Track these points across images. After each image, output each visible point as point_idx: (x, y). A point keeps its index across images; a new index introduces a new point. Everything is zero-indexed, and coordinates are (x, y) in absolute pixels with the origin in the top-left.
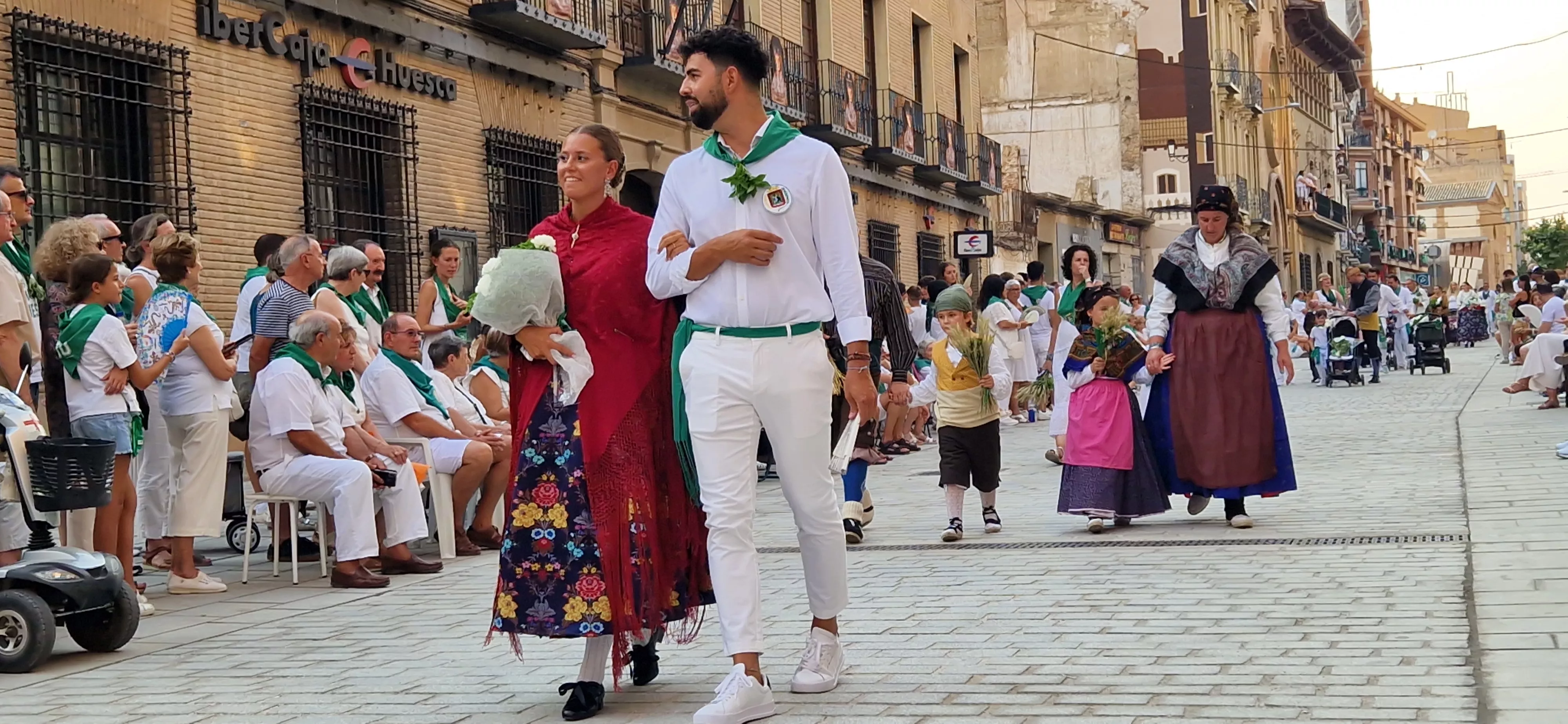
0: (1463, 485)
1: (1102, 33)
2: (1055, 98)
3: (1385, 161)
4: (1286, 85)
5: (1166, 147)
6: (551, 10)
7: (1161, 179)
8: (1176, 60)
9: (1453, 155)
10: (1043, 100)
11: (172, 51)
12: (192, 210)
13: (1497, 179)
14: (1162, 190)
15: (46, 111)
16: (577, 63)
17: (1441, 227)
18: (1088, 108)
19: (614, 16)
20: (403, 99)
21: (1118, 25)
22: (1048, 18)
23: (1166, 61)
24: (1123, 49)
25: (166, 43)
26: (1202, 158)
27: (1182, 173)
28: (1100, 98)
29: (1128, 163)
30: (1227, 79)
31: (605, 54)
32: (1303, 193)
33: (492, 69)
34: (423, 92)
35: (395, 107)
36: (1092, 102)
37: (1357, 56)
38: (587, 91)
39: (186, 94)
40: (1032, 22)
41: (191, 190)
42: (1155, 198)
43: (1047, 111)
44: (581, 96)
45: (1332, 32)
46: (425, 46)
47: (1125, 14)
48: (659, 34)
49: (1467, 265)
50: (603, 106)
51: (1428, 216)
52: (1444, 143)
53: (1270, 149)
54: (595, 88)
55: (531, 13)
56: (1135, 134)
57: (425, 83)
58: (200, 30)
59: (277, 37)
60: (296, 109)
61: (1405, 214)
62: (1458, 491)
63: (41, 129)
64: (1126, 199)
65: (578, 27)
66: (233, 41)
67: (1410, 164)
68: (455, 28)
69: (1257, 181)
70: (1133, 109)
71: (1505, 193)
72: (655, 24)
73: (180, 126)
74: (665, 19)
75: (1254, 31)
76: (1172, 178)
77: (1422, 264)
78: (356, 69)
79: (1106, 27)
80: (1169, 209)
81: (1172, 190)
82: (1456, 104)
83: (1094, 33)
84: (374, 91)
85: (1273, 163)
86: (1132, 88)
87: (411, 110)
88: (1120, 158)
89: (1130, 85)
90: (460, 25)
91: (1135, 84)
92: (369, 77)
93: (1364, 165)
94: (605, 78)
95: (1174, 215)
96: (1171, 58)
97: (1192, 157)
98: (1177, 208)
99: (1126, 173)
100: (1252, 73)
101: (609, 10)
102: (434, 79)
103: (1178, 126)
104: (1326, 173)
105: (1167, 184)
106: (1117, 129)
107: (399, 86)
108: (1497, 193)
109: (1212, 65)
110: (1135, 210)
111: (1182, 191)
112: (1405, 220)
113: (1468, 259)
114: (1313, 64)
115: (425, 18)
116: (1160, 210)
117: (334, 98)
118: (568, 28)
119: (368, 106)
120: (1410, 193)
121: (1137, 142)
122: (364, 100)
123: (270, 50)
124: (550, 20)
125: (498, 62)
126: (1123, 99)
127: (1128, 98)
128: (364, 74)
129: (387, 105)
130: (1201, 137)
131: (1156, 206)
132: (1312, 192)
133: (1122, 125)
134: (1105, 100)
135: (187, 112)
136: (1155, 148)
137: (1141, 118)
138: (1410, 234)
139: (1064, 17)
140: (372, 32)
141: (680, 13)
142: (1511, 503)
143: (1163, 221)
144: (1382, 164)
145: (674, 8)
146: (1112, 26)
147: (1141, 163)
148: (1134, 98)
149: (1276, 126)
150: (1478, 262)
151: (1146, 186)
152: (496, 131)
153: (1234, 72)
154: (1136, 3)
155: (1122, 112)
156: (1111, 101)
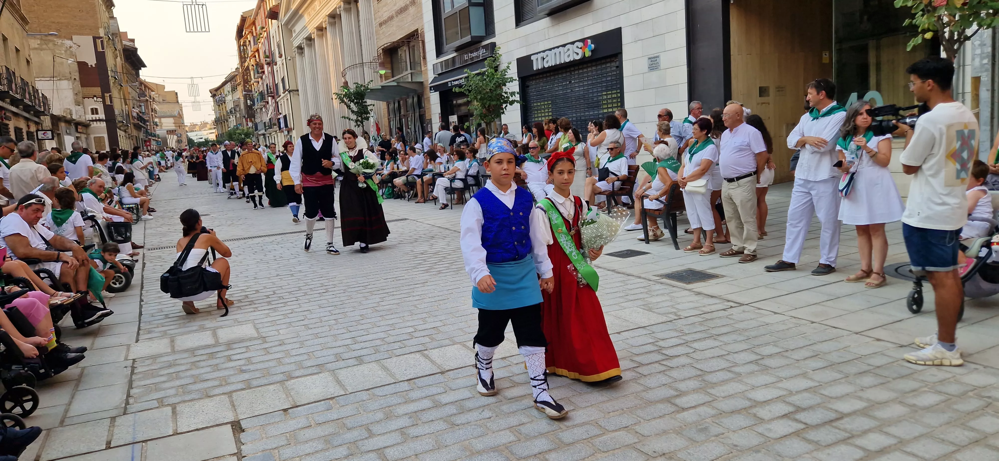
1: (61, 54)
5: (93, 98)
7: (92, 109)
8: (94, 66)
10: (38, 78)
14: (93, 114)
18: (58, 82)
21: (68, 51)
22: (37, 46)
24: (71, 61)
26: (108, 102)
27: (100, 108)
28: (63, 78)
29: (78, 103)
30: (114, 74)
36: (60, 80)
42: (90, 116)
47: (70, 47)
56: (79, 92)
64: (78, 116)
70: (78, 83)
76: (96, 109)
79: (63, 52)
80: (96, 120)
81: (97, 113)
88: (74, 101)
89: (75, 74)
91: (77, 74)
95: (98, 123)
96: (91, 66)
97: (104, 102)
98: (100, 120)
99: (77, 107)
103: (97, 90)
105: (95, 111)
109: (109, 69)
110: (83, 119)
111: (101, 114)
113: (172, 136)
116: (93, 121)
121: (81, 96)
126: (73, 79)
127: (75, 79)
130: (107, 95)
131: (91, 119)
133: (73, 89)
134: (65, 79)
136: (88, 98)
137: (81, 87)
143: (94, 125)
146: (66, 51)
147: (83, 103)
148: (78, 79)
151: (86, 111)
153: (117, 72)
154: (75, 44)
155: (73, 84)
156: (68, 80)
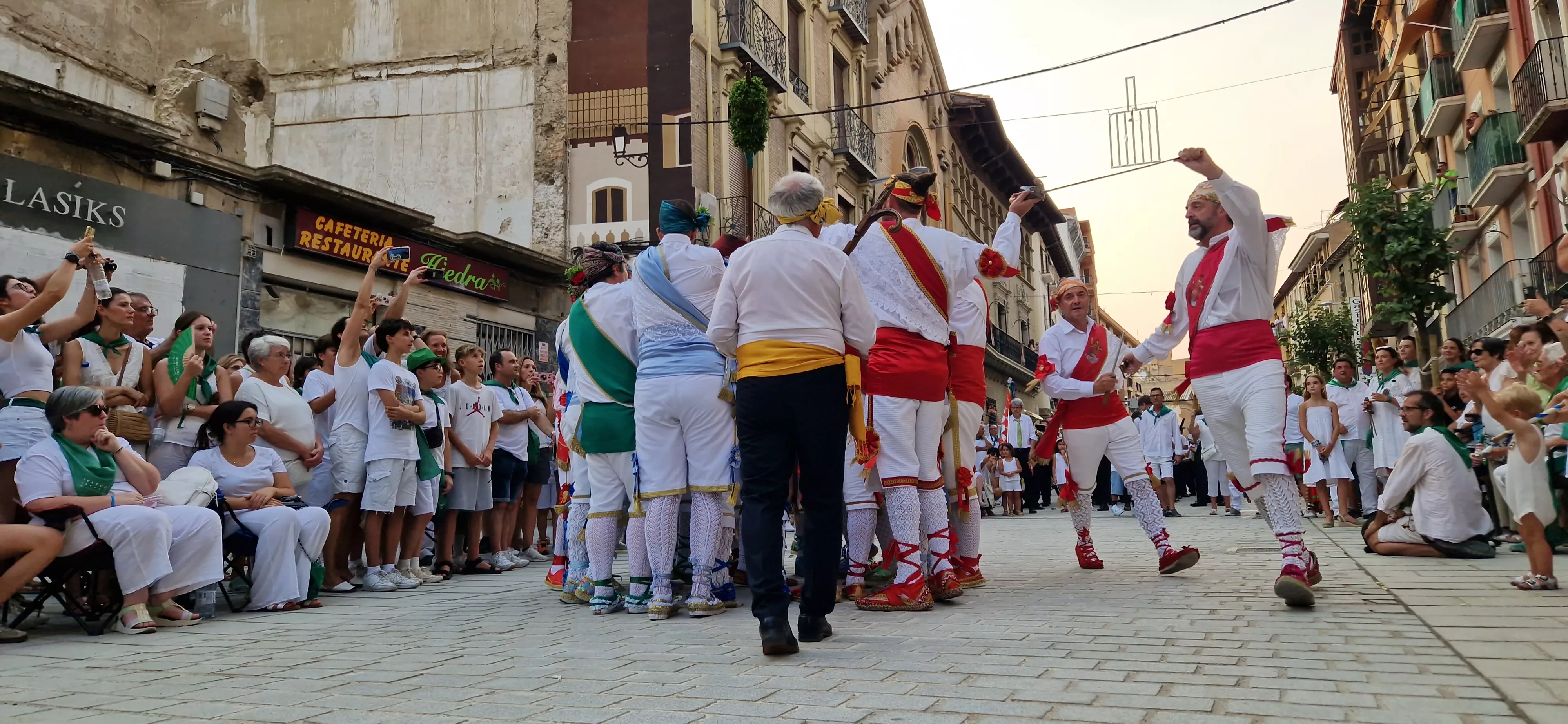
2: (431, 60)
5: (611, 141)
7: (600, 195)
10: (410, 63)
14: (600, 217)
18: (484, 76)
26: (672, 158)
27: (635, 186)
28: (507, 59)
29: (545, 170)
36: (493, 67)
42: (586, 231)
43: (415, 82)
56: (559, 118)
64: (539, 230)
70: (559, 76)
76: (618, 194)
81: (619, 216)
86: (559, 42)
88: (531, 160)
89: (555, 35)
91: (563, 34)
97: (654, 157)
99: (544, 187)
103: (635, 104)
105: (609, 205)
106: (530, 111)
110: (553, 250)
111: (635, 215)
121: (561, 133)
126: (543, 59)
127: (552, 59)
130: (671, 120)
133: (538, 106)
134: (514, 63)
136: (592, 142)
137: (571, 91)
147: (565, 168)
148: (562, 58)
151: (575, 207)
155: (540, 82)
156: (525, 64)
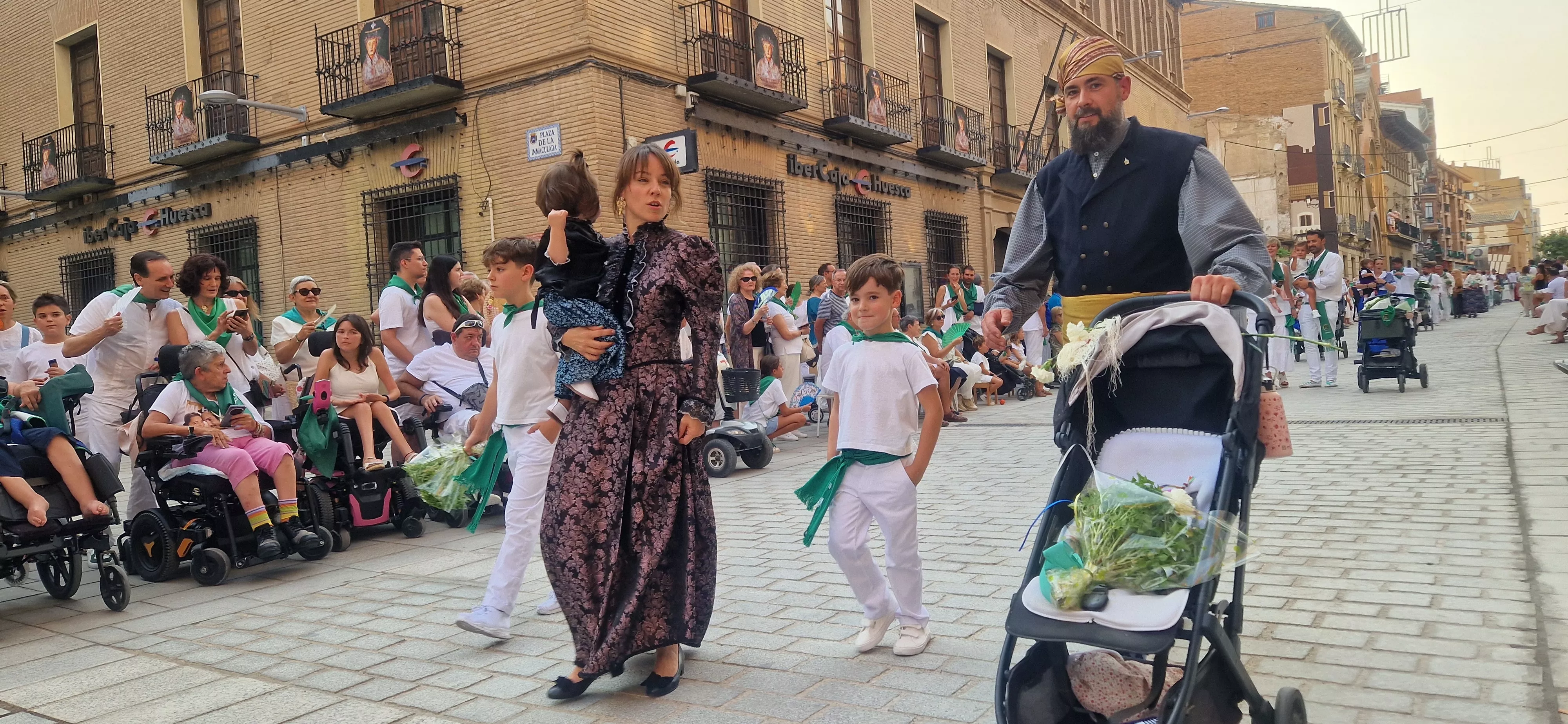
0: (1503, 389)
1: (1266, 138)
2: (1238, 176)
3: (1445, 201)
4: (1380, 161)
5: (1305, 200)
6: (958, 148)
7: (1302, 218)
8: (1311, 151)
9: (1490, 196)
11: (776, 182)
12: (786, 258)
13: (1520, 208)
14: (1303, 224)
15: (721, 214)
16: (971, 174)
17: (1482, 238)
18: (1257, 180)
19: (990, 149)
20: (884, 198)
21: (1275, 133)
22: (1232, 132)
23: (1304, 152)
24: (1278, 146)
25: (774, 179)
26: (1328, 205)
27: (1315, 214)
28: (1265, 175)
29: (1282, 210)
30: (1343, 159)
31: (986, 169)
32: (1392, 222)
33: (928, 180)
34: (894, 194)
35: (881, 203)
36: (1260, 177)
37: (1428, 142)
38: (976, 189)
39: (783, 202)
40: (1223, 135)
41: (786, 249)
42: (1298, 229)
44: (973, 192)
45: (1410, 127)
46: (895, 171)
47: (1279, 127)
48: (1013, 157)
49: (1500, 260)
50: (985, 196)
51: (1474, 232)
52: (1483, 188)
53: (1370, 198)
54: (981, 187)
55: (948, 151)
56: (1286, 193)
57: (895, 189)
58: (789, 171)
59: (824, 172)
60: (834, 207)
61: (1458, 231)
62: (1499, 393)
63: (719, 222)
64: (1281, 230)
65: (972, 156)
66: (804, 175)
67: (1461, 202)
68: (910, 161)
69: (1362, 216)
70: (1285, 180)
71: (1525, 216)
72: (1011, 152)
73: (780, 218)
74: (1017, 148)
75: (1360, 131)
76: (1309, 217)
77: (1470, 260)
78: (862, 185)
79: (1268, 135)
81: (1309, 223)
82: (1493, 166)
83: (1260, 139)
84: (871, 196)
85: (1372, 206)
86: (1284, 168)
87: (889, 204)
88: (1277, 207)
89: (1282, 166)
90: (912, 159)
91: (1285, 166)
92: (868, 189)
93: (1431, 204)
94: (986, 181)
96: (1307, 150)
97: (1321, 205)
99: (1281, 215)
100: (1358, 155)
101: (987, 146)
102: (899, 188)
103: (1313, 188)
104: (1406, 210)
105: (1306, 220)
106: (1275, 191)
107: (882, 192)
108: (1519, 216)
109: (1334, 152)
110: (1287, 236)
111: (1315, 224)
112: (1458, 236)
113: (1501, 256)
114: (1398, 148)
115: (895, 158)
117: (852, 200)
118: (967, 157)
119: (868, 203)
120: (1462, 219)
121: (1287, 198)
122: (866, 200)
123: (821, 179)
124: (957, 154)
125: (931, 177)
126: (1278, 174)
127: (1281, 174)
128: (865, 187)
129: (877, 202)
130: (1327, 193)
132: (1397, 221)
133: (1278, 189)
134: (1268, 176)
135: (784, 211)
136: (1298, 201)
137: (1289, 184)
138: (1462, 243)
139: (1242, 131)
140: (869, 166)
141: (1025, 145)
142: (1535, 400)
144: (1443, 203)
145: (1022, 143)
146: (1271, 134)
147: (1289, 210)
148: (1285, 173)
149: (1374, 184)
150: (1507, 258)
151: (1294, 222)
152: (930, 212)
153: (1348, 156)
154: (1286, 120)
155: (1278, 182)
156: (1271, 176)
